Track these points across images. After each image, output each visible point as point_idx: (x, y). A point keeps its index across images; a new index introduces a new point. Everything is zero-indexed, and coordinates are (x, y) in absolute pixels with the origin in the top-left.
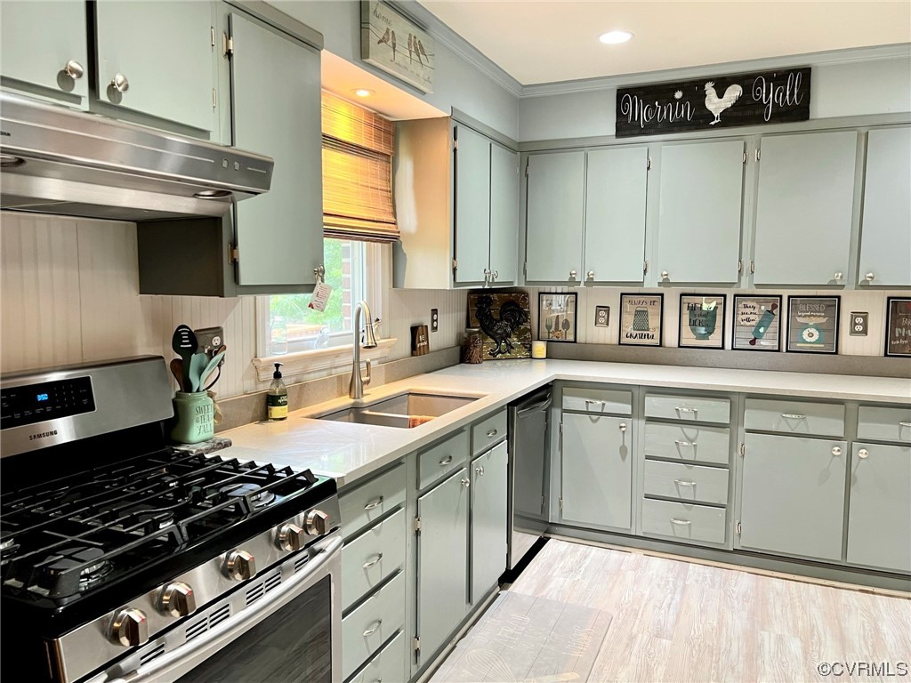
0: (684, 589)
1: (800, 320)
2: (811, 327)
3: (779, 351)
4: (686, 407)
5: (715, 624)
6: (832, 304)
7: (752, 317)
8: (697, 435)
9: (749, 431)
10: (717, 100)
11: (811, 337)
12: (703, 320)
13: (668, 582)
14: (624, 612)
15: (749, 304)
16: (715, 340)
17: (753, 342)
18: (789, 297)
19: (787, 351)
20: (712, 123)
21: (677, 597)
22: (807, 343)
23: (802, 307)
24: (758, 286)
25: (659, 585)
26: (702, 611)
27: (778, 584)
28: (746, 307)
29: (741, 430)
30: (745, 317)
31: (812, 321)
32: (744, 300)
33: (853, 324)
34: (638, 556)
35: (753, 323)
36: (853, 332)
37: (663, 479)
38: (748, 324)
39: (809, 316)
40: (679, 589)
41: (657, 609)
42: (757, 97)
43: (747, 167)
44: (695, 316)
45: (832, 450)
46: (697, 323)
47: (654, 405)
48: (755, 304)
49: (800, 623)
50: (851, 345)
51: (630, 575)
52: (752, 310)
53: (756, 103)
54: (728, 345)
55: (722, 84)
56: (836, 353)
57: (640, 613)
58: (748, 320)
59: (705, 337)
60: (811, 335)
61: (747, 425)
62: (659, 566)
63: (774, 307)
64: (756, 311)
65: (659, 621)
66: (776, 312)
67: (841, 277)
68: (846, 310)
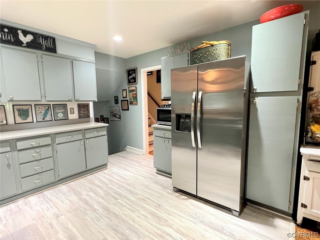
0: (50, 200)
1: (57, 111)
2: (60, 113)
3: (52, 120)
4: (33, 143)
5: (69, 203)
6: (65, 106)
7: (42, 111)
8: (40, 150)
9: (57, 144)
10: (24, 37)
11: (60, 115)
12: (24, 113)
13: (43, 201)
14: (38, 219)
15: (40, 107)
16: (29, 119)
17: (44, 119)
18: (53, 105)
19: (55, 120)
20: (23, 45)
21: (51, 203)
22: (60, 117)
23: (57, 107)
24: (48, 101)
25: (41, 204)
26: (62, 202)
27: (73, 183)
28: (39, 108)
29: (55, 144)
30: (39, 111)
31: (60, 111)
32: (39, 106)
33: (71, 111)
34: (22, 200)
35: (43, 113)
36: (71, 113)
37: (28, 169)
38: (41, 113)
39: (59, 110)
40: (49, 201)
41: (48, 211)
42: (39, 41)
43: (39, 63)
44: (20, 112)
45: (81, 143)
46: (22, 115)
47: (20, 145)
48: (42, 107)
49: (88, 189)
50: (71, 117)
51: (27, 208)
52: (41, 109)
53: (39, 43)
54: (35, 121)
55: (25, 33)
56: (68, 119)
57: (44, 215)
58: (41, 112)
59: (26, 119)
60: (61, 115)
61: (57, 143)
62: (33, 199)
63: (49, 108)
64: (43, 109)
65: (53, 213)
66: (50, 109)
67: (72, 98)
68: (69, 108)
